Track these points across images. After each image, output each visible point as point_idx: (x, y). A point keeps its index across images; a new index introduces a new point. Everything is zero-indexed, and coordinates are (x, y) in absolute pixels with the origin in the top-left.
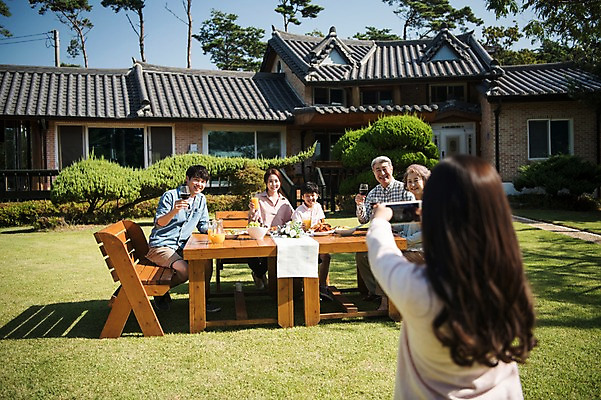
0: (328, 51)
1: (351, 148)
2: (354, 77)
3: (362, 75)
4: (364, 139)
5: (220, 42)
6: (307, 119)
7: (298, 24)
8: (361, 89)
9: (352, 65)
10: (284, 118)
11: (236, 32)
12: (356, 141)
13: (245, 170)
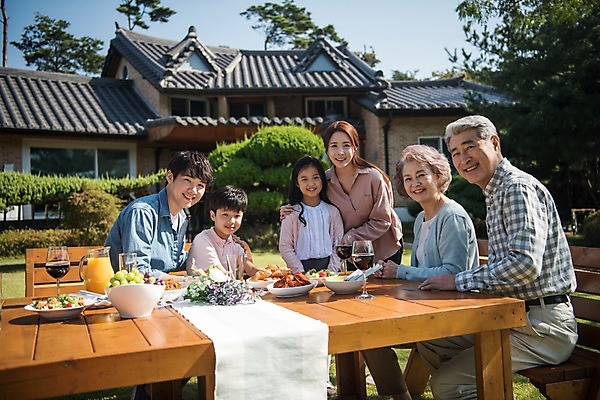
0: (187, 54)
1: (225, 165)
2: (220, 84)
3: (229, 83)
4: (241, 154)
5: (48, 52)
6: (164, 132)
7: (146, 27)
8: (228, 99)
9: (216, 72)
10: (133, 131)
11: (68, 42)
12: (231, 156)
13: (83, 194)
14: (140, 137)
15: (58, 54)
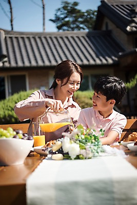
5: (68, 22)
6: (129, 60)
10: (110, 61)
11: (78, 14)
14: (115, 65)
15: (74, 22)
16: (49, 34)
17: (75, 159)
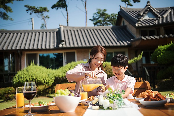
0: (147, 12)
1: (162, 54)
2: (161, 22)
3: (165, 21)
4: (168, 49)
5: (100, 21)
6: (137, 43)
7: (132, 6)
8: (164, 28)
9: (159, 18)
10: (126, 44)
11: (106, 16)
12: (165, 50)
13: (105, 68)
14: (129, 46)
15: (104, 21)
16: (89, 28)
17: (106, 109)
